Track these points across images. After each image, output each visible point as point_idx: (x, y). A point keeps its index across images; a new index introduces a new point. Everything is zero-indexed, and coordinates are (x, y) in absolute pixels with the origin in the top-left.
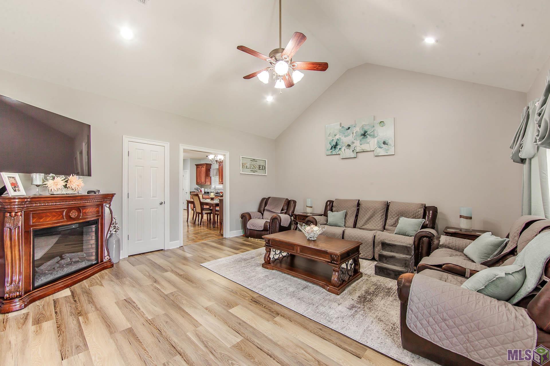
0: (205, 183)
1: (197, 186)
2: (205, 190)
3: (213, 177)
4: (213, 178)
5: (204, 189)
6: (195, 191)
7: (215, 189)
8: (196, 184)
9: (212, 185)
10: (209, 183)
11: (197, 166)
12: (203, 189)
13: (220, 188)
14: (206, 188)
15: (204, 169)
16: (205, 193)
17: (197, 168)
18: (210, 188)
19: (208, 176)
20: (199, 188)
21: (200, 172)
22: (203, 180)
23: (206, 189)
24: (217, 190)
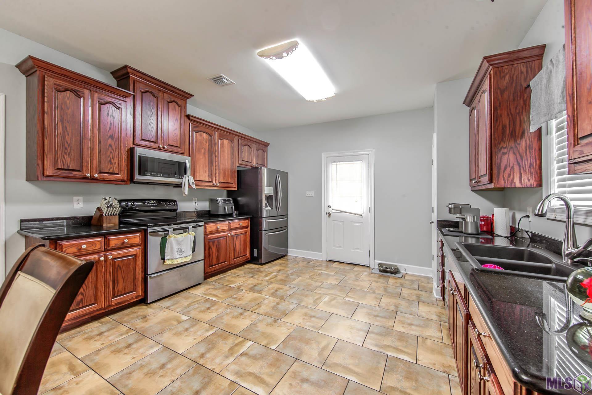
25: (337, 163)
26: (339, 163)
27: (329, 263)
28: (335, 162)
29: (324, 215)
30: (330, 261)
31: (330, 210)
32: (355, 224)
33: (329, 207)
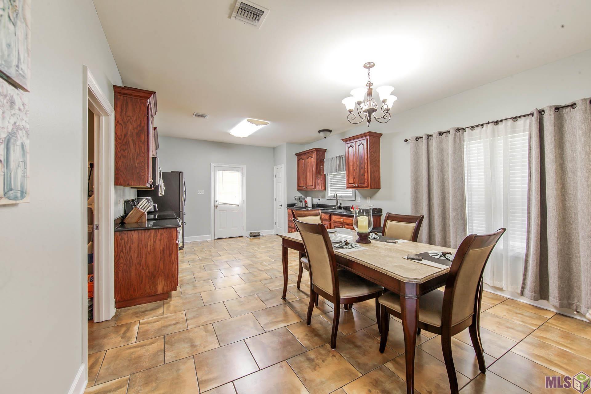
0: (313, 187)
1: (299, 194)
2: (312, 201)
3: (329, 176)
4: (329, 178)
5: (312, 199)
6: (295, 202)
7: (336, 199)
8: (298, 190)
9: (328, 191)
10: (321, 188)
11: (299, 155)
12: (309, 200)
13: (345, 197)
14: (315, 198)
15: (312, 160)
16: (313, 206)
17: (298, 160)
18: (324, 197)
19: (320, 174)
20: (303, 197)
21: (305, 168)
22: (310, 182)
23: (314, 200)
24: (338, 201)
25: (223, 171)
26: (224, 171)
27: (216, 241)
28: (221, 170)
29: (213, 208)
30: (217, 239)
31: (217, 204)
32: (234, 211)
33: (216, 201)
